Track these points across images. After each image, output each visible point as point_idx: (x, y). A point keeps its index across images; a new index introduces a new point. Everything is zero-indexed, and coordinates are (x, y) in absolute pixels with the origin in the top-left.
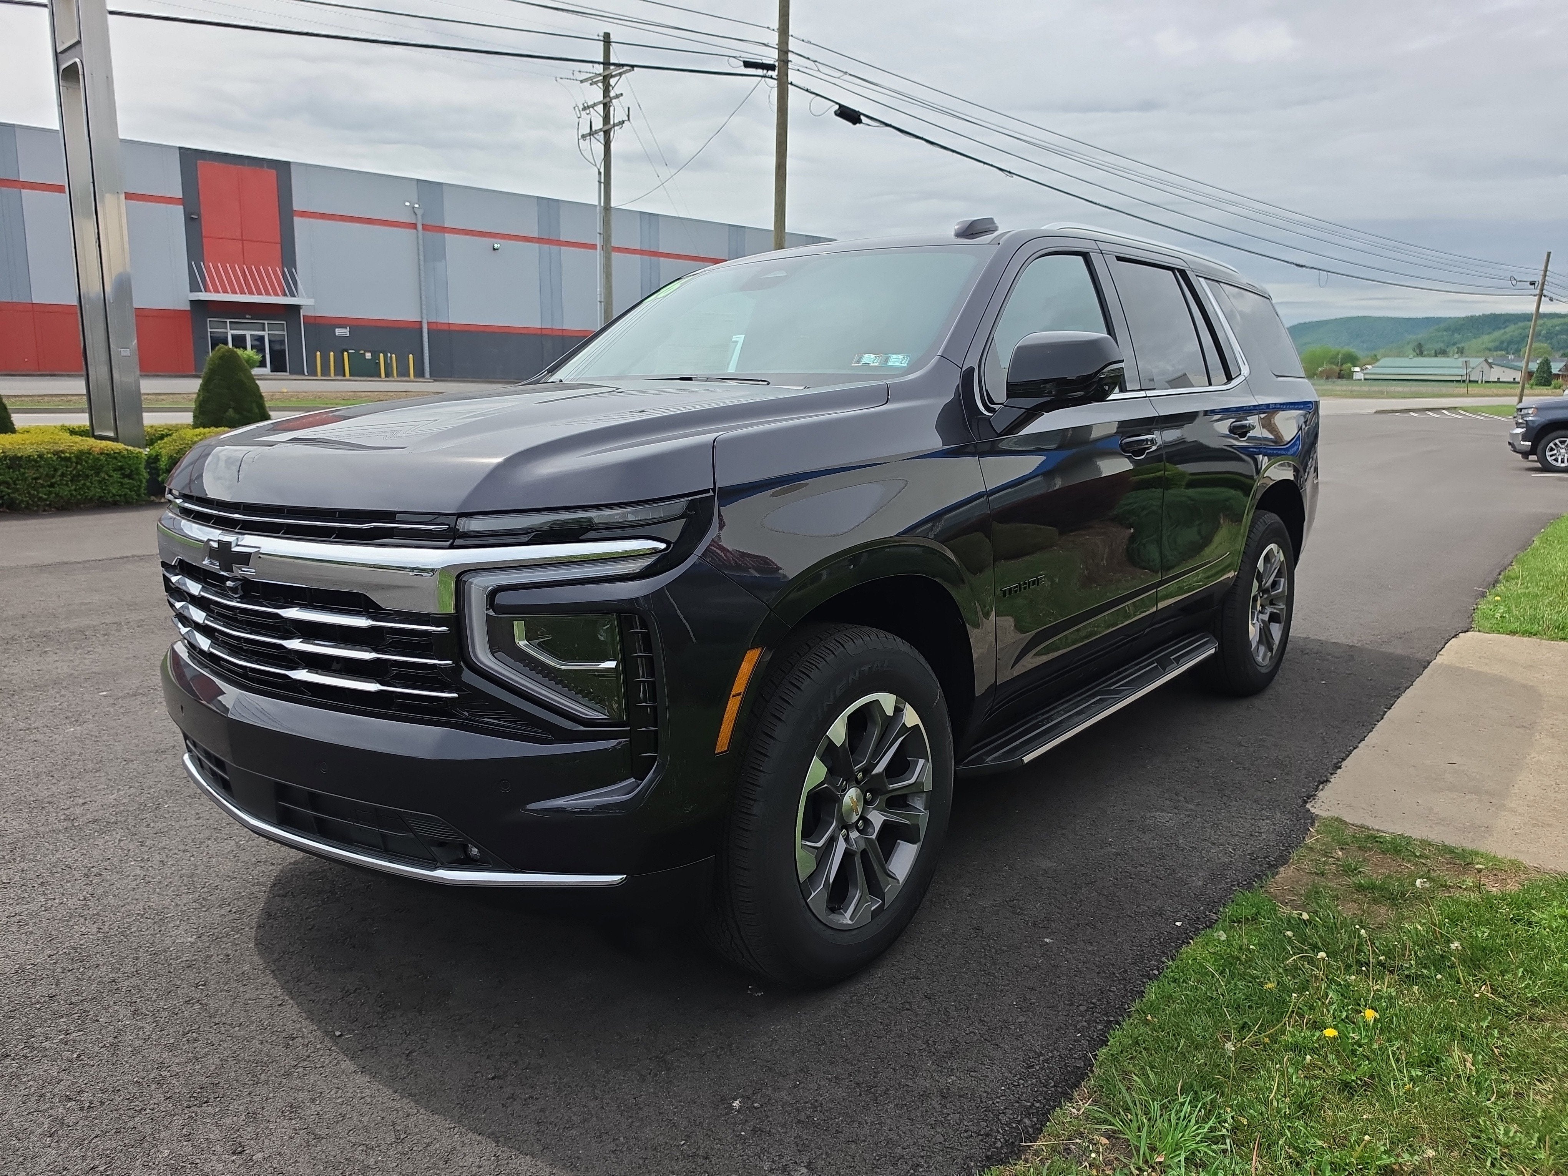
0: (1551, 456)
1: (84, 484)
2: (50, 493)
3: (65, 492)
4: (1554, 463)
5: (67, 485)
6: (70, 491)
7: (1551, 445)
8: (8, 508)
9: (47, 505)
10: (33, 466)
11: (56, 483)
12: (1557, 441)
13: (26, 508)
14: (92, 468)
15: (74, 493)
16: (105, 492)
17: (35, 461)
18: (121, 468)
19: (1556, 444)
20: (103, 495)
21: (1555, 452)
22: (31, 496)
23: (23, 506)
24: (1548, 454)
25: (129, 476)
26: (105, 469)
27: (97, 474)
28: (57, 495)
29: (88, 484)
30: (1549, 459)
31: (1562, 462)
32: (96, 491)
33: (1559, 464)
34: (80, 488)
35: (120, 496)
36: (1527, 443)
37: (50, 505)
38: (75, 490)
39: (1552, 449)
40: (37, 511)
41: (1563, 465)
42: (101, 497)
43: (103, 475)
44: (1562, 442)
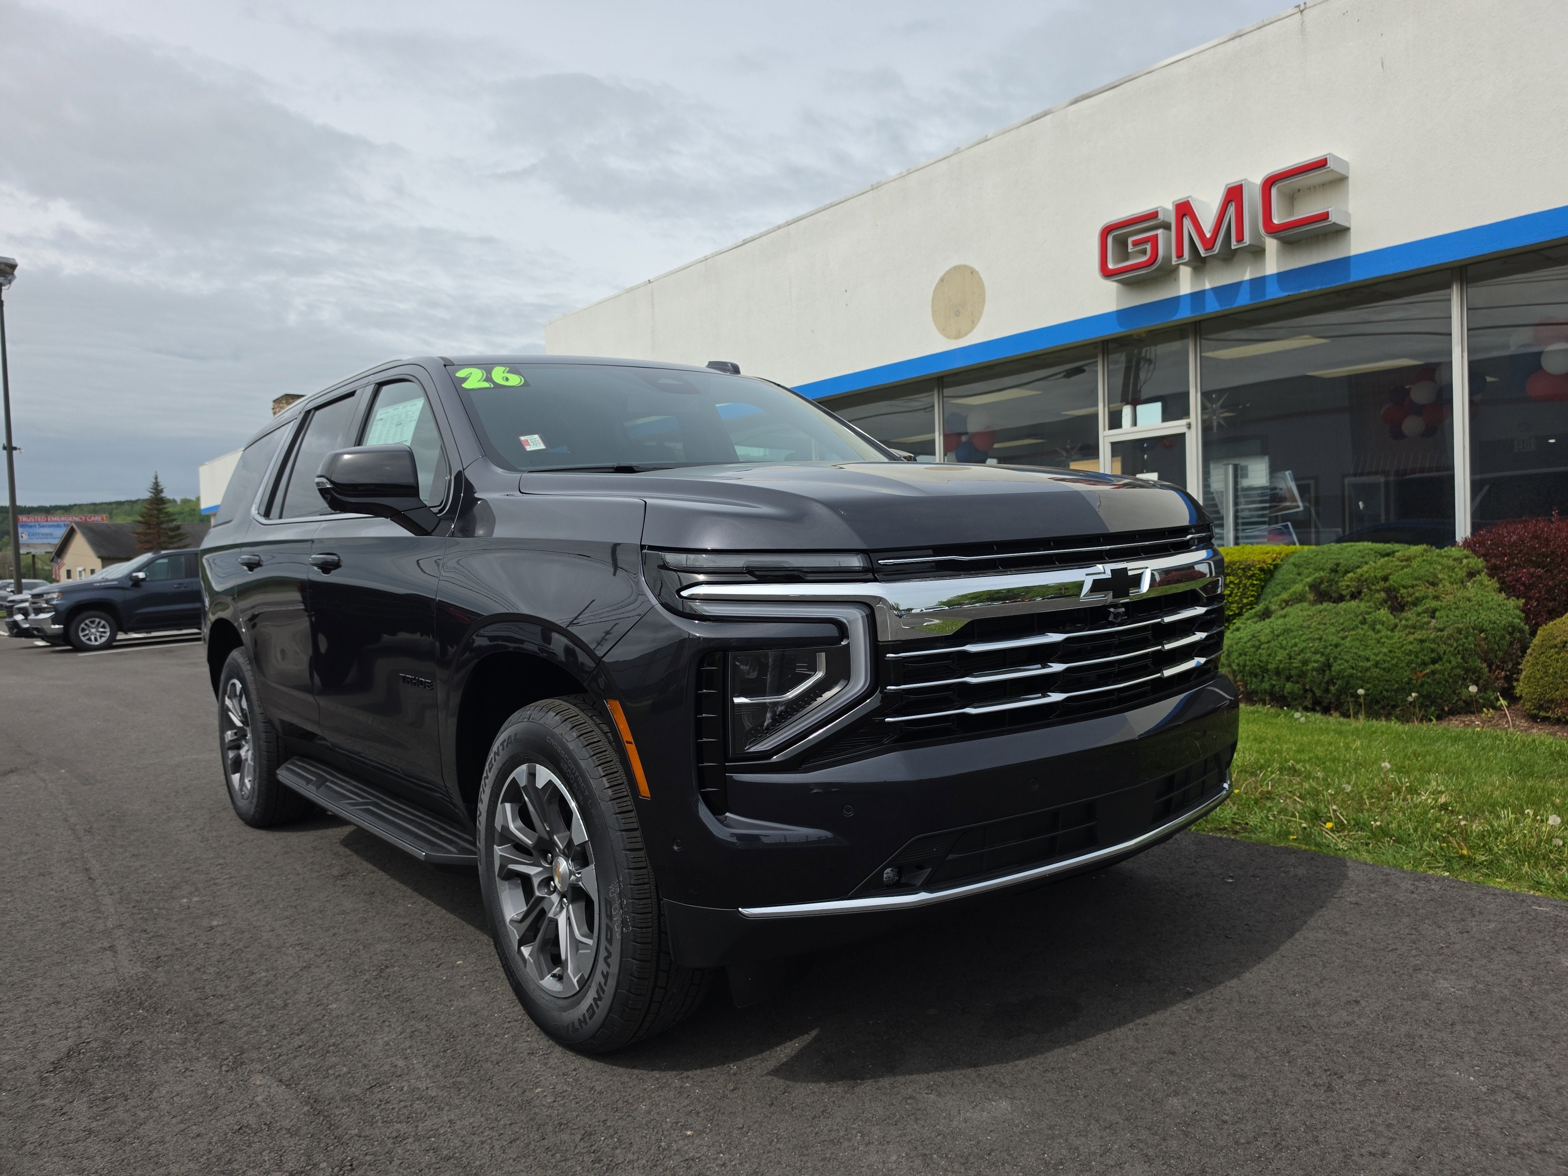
0: (84, 636)
4: (88, 642)
7: (83, 625)
12: (87, 622)
19: (86, 625)
21: (87, 632)
24: (81, 634)
30: (84, 639)
31: (96, 640)
33: (94, 643)
36: (57, 626)
39: (83, 630)
41: (97, 643)
44: (92, 622)
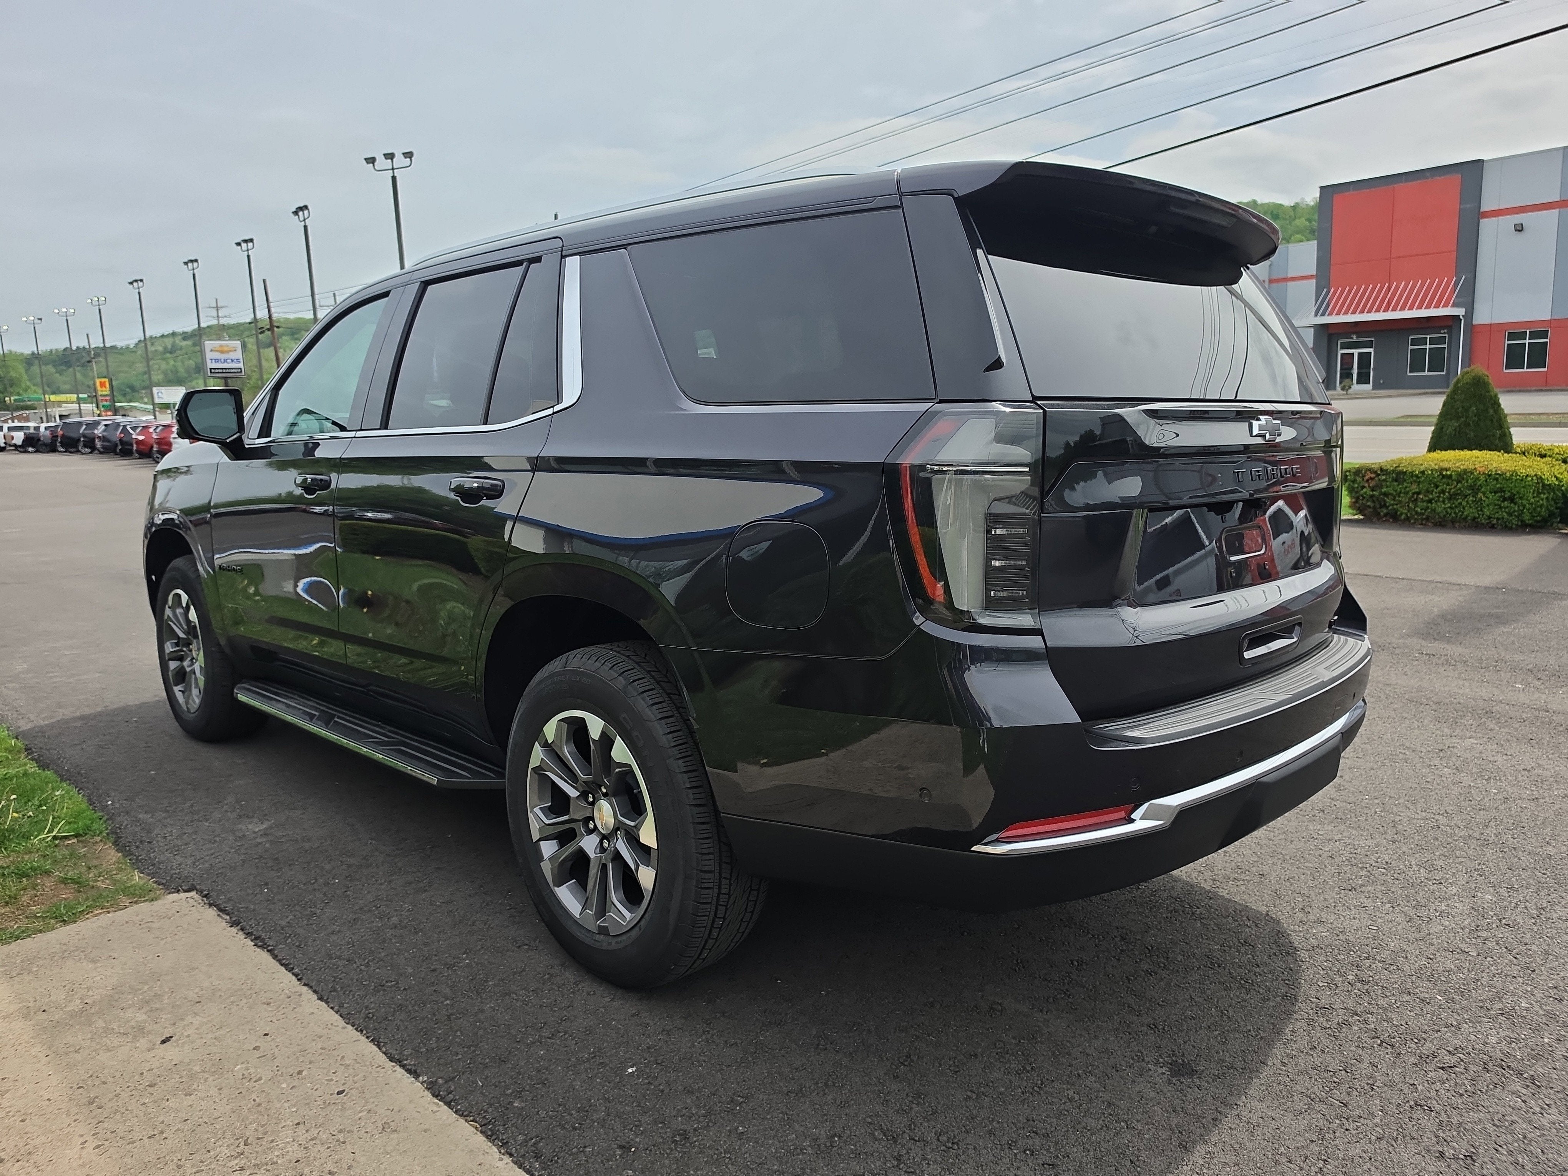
1: (1460, 503)
2: (1428, 508)
3: (1440, 508)
5: (1444, 502)
6: (1445, 508)
8: (1391, 517)
9: (1424, 519)
10: (1415, 481)
11: (1433, 499)
13: (1405, 519)
14: (1471, 487)
15: (1449, 510)
16: (1480, 513)
17: (1417, 476)
18: (1502, 490)
20: (1477, 516)
22: (1409, 509)
23: (1403, 517)
25: (1512, 500)
26: (1483, 489)
27: (1475, 495)
28: (1434, 510)
29: (1464, 503)
32: (1470, 512)
34: (1456, 507)
35: (1498, 519)
37: (1427, 519)
38: (1451, 508)
40: (1414, 523)
42: (1475, 518)
43: (1480, 495)
